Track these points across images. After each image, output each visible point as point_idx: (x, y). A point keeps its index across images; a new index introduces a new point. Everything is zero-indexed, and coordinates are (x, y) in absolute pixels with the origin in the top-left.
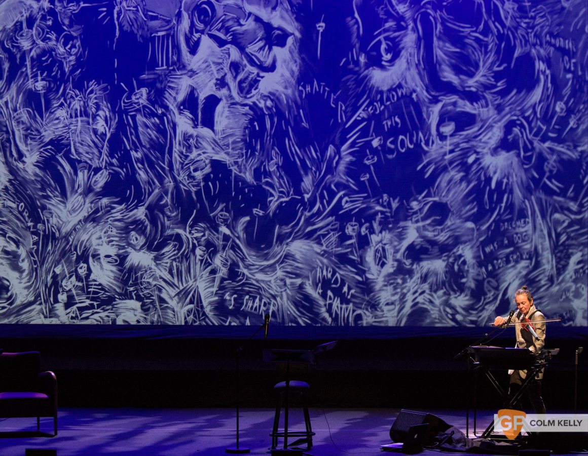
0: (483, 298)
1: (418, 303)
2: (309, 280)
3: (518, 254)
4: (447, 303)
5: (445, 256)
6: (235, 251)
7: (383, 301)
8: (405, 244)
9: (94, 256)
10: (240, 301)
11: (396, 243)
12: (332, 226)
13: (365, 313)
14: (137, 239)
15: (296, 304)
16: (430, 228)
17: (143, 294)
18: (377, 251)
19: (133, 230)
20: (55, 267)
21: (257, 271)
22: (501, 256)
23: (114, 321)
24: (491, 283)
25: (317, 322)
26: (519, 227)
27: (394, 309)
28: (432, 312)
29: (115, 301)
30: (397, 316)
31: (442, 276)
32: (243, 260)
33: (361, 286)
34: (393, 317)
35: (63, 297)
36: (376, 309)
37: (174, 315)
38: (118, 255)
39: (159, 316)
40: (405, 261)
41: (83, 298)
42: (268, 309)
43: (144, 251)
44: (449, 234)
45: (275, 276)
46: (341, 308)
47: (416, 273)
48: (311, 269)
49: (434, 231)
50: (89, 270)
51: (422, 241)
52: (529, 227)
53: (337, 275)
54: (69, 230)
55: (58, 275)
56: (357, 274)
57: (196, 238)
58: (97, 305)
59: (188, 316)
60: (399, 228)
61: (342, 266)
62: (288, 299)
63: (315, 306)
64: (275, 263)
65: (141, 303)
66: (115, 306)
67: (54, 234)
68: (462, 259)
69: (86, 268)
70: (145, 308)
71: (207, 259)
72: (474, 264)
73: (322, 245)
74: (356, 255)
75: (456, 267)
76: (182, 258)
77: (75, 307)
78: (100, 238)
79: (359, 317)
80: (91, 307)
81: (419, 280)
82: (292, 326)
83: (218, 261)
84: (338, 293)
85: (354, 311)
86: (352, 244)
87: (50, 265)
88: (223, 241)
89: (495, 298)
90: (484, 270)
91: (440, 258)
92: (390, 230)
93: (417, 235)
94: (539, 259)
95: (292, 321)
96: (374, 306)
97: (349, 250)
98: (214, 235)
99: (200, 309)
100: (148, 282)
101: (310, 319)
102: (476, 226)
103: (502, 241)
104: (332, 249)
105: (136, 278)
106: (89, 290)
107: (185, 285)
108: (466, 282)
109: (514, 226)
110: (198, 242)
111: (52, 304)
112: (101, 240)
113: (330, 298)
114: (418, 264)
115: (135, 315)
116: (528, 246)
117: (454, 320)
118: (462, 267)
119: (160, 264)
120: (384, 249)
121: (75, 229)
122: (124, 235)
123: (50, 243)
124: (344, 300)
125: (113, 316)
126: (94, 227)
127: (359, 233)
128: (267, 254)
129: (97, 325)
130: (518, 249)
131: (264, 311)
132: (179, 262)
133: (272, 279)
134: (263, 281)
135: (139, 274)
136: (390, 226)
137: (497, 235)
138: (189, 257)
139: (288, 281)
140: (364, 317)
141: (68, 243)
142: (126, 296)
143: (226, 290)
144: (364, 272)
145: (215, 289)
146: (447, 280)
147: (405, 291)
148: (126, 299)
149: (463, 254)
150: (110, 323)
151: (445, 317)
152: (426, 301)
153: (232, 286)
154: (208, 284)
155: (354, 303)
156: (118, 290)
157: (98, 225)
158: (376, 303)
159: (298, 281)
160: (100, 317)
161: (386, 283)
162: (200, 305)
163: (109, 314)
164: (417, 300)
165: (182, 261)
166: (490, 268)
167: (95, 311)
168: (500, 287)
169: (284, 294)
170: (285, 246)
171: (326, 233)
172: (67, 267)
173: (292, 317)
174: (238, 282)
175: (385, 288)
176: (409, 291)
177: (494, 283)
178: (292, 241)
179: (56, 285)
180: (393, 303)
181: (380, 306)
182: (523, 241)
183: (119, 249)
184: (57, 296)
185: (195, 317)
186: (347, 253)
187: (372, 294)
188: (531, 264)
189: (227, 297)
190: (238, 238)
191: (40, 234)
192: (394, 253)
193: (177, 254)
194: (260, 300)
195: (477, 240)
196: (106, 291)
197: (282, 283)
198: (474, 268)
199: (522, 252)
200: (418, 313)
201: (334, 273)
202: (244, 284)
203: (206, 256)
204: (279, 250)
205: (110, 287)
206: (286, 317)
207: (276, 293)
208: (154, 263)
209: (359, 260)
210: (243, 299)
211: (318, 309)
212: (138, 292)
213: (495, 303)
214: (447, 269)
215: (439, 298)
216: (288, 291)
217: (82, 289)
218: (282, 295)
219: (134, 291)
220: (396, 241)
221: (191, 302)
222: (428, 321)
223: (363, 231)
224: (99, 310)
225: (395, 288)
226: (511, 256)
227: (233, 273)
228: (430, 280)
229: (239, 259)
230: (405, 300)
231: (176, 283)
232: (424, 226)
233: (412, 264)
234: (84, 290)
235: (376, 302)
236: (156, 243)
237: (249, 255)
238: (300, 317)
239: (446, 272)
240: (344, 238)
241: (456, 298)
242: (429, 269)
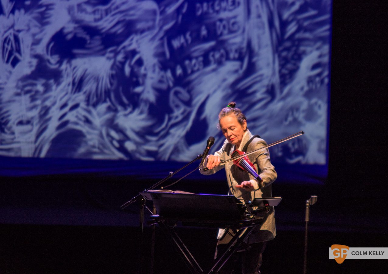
0: (167, 117)
1: (67, 122)
3: (222, 51)
4: (111, 124)
5: (111, 52)
7: (13, 119)
8: (50, 31)
16: (89, 9)
22: (195, 54)
24: (180, 96)
26: (225, 10)
27: (30, 131)
28: (88, 137)
30: (36, 141)
31: (105, 82)
34: (27, 142)
36: (3, 131)
40: (48, 57)
47: (65, 76)
49: (94, 12)
51: (75, 28)
52: (240, 11)
60: (40, 6)
68: (137, 57)
72: (154, 66)
75: (127, 70)
81: (70, 88)
89: (186, 118)
90: (169, 74)
91: (103, 55)
92: (27, 9)
93: (67, 18)
94: (254, 60)
102: (160, 7)
103: (199, 31)
108: (143, 92)
109: (217, 8)
114: (69, 62)
116: (238, 40)
117: (122, 149)
118: (136, 69)
120: (17, 39)
130: (221, 44)
136: (27, 3)
137: (191, 22)
146: (113, 88)
147: (48, 103)
149: (138, 50)
151: (109, 144)
152: (80, 119)
158: (3, 122)
161: (19, 91)
164: (66, 118)
166: (179, 71)
168: (194, 102)
175: (17, 98)
176: (54, 104)
177: (185, 95)
180: (29, 122)
181: (9, 125)
182: (231, 32)
188: (242, 66)
192: (33, 44)
195: (161, 28)
198: (154, 71)
199: (229, 48)
200: (68, 137)
213: (185, 126)
214: (114, 72)
215: (99, 115)
222: (82, 150)
225: (33, 99)
226: (211, 54)
228: (87, 88)
230: (47, 117)
233: (60, 62)
235: (2, 119)
239: (112, 77)
241: (126, 115)
242: (86, 70)
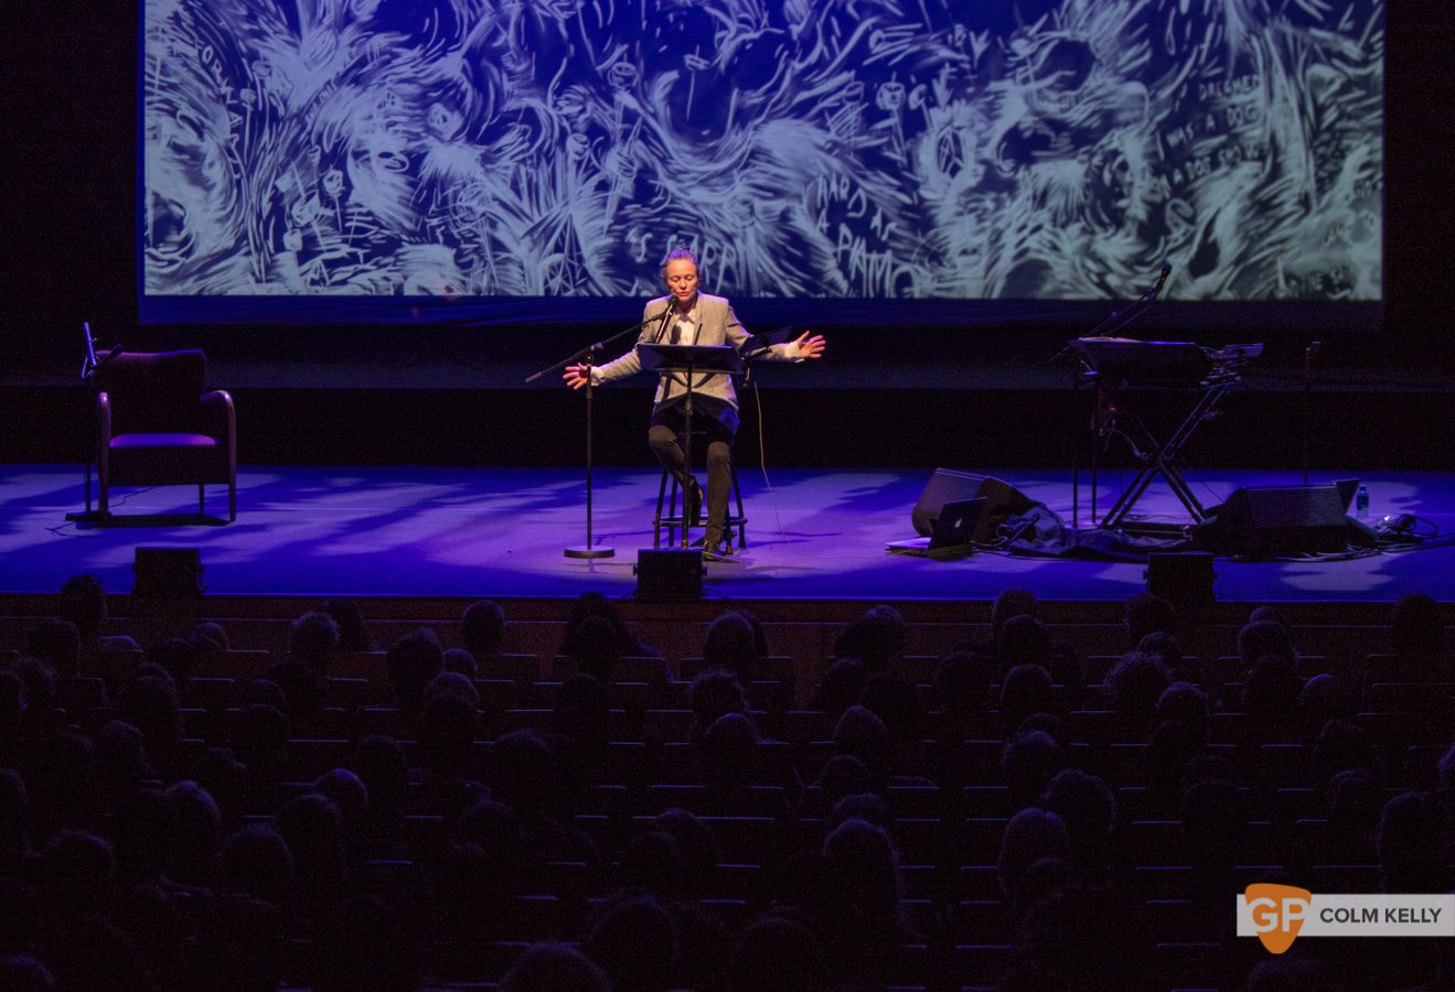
0: (1162, 240)
1: (1026, 251)
2: (801, 202)
3: (1236, 148)
4: (1087, 251)
5: (1084, 153)
6: (647, 143)
7: (954, 247)
8: (1001, 127)
9: (357, 155)
10: (660, 247)
11: (981, 126)
12: (850, 90)
13: (917, 271)
14: (447, 120)
15: (776, 253)
16: (1053, 96)
17: (459, 233)
18: (942, 142)
19: (438, 100)
20: (278, 176)
21: (693, 183)
22: (1199, 154)
23: (399, 288)
24: (1179, 210)
25: (817, 290)
26: (1238, 92)
27: (977, 263)
28: (1056, 269)
29: (401, 246)
30: (985, 277)
31: (1077, 195)
32: (664, 160)
33: (910, 215)
34: (974, 279)
35: (293, 240)
36: (940, 264)
37: (523, 276)
38: (408, 154)
39: (492, 277)
40: (999, 162)
41: (336, 239)
42: (717, 264)
43: (460, 143)
44: (1093, 106)
45: (732, 195)
46: (868, 261)
47: (1023, 188)
48: (805, 179)
49: (1060, 100)
50: (347, 183)
51: (1035, 122)
52: (1259, 93)
53: (860, 192)
54: (305, 102)
55: (282, 195)
56: (900, 189)
57: (567, 117)
58: (365, 255)
59: (552, 277)
60: (988, 94)
61: (869, 173)
62: (758, 242)
63: (815, 257)
64: (730, 168)
65: (454, 251)
66: (402, 257)
67: (274, 110)
68: (1119, 159)
69: (340, 180)
70: (462, 260)
71: (590, 161)
72: (1143, 170)
73: (828, 129)
74: (898, 149)
75: (1107, 177)
76: (539, 158)
77: (318, 261)
78: (370, 117)
79: (904, 280)
80: (353, 259)
81: (1030, 202)
82: (766, 299)
83: (612, 164)
84: (861, 228)
85: (894, 267)
86: (890, 128)
87: (267, 174)
88: (624, 121)
89: (1189, 241)
90: (1164, 181)
91: (1074, 157)
92: (969, 98)
93: (1024, 108)
94: (1280, 159)
95: (766, 289)
96: (935, 256)
97: (885, 140)
98: (605, 110)
99: (576, 264)
100: (469, 209)
101: (804, 283)
102: (1149, 90)
103: (1204, 122)
104: (849, 138)
105: (445, 201)
106: (348, 224)
107: (545, 214)
108: (1129, 206)
109: (1227, 90)
110: (572, 125)
111: (271, 255)
112: (371, 122)
113: (846, 241)
114: (1028, 168)
115: (443, 276)
116: (1257, 132)
117: (1102, 285)
118: (1118, 176)
119: (493, 170)
120: (956, 140)
121: (317, 100)
122: (418, 112)
123: (267, 130)
124: (875, 245)
125: (396, 278)
126: (357, 96)
127: (905, 108)
128: (715, 149)
129: (365, 297)
130: (1235, 138)
131: (709, 267)
132: (532, 165)
133: (725, 200)
134: (707, 205)
135: (450, 192)
136: (970, 90)
137: (1192, 111)
138: (554, 155)
139: (759, 205)
140: (916, 280)
141: (303, 129)
142: (424, 235)
143: (630, 224)
144: (916, 186)
145: (606, 222)
146: (1088, 202)
147: (1000, 225)
148: (423, 243)
149: (1121, 149)
150: (392, 293)
151: (1085, 279)
152: (1044, 246)
153: (641, 214)
154: (593, 210)
155: (896, 252)
156: (408, 225)
157: (364, 90)
158: (941, 251)
159: (779, 206)
160: (371, 280)
161: (961, 209)
162: (575, 254)
163: (388, 275)
164: (1025, 245)
165: (538, 164)
166: (1178, 177)
167: (360, 267)
168: (1199, 219)
169: (750, 231)
170: (751, 132)
171: (837, 104)
172: (301, 178)
173: (767, 280)
174: (654, 207)
175: (959, 219)
176: (1009, 226)
177: (1186, 210)
178: (764, 122)
179: (278, 217)
180: (975, 251)
181: (948, 256)
182: (1247, 122)
183: (409, 140)
184: (281, 238)
185: (567, 279)
186: (879, 147)
187: (932, 232)
188: (1263, 168)
189: (632, 237)
190: (655, 115)
191: (245, 110)
192: (979, 145)
193: (528, 149)
194: (701, 245)
195: (1151, 119)
196: (382, 227)
197: (745, 209)
198: (1143, 178)
199: (1245, 145)
200: (1029, 271)
201: (854, 187)
202: (666, 212)
203: (587, 153)
204: (737, 141)
205: (391, 218)
206: (754, 280)
207: (734, 230)
208: (481, 169)
209: (905, 160)
210: (666, 242)
211: (819, 263)
212: (447, 229)
213: (1188, 251)
214: (1089, 181)
215: (1071, 239)
216: (758, 225)
217: (333, 223)
218: (745, 234)
219: (439, 226)
220: (981, 121)
221: (558, 249)
222: (1048, 287)
223: (914, 100)
224: (368, 266)
225: (980, 220)
226: (1221, 152)
227: (644, 189)
228: (1052, 203)
229: (654, 158)
230: (1000, 243)
231: (527, 210)
232: (1039, 91)
233: (1015, 169)
234: (338, 224)
235: (939, 248)
236: (484, 127)
237: (677, 152)
238: (782, 278)
239: (1087, 187)
240: (873, 115)
241: (1106, 239)
242: (1051, 179)
